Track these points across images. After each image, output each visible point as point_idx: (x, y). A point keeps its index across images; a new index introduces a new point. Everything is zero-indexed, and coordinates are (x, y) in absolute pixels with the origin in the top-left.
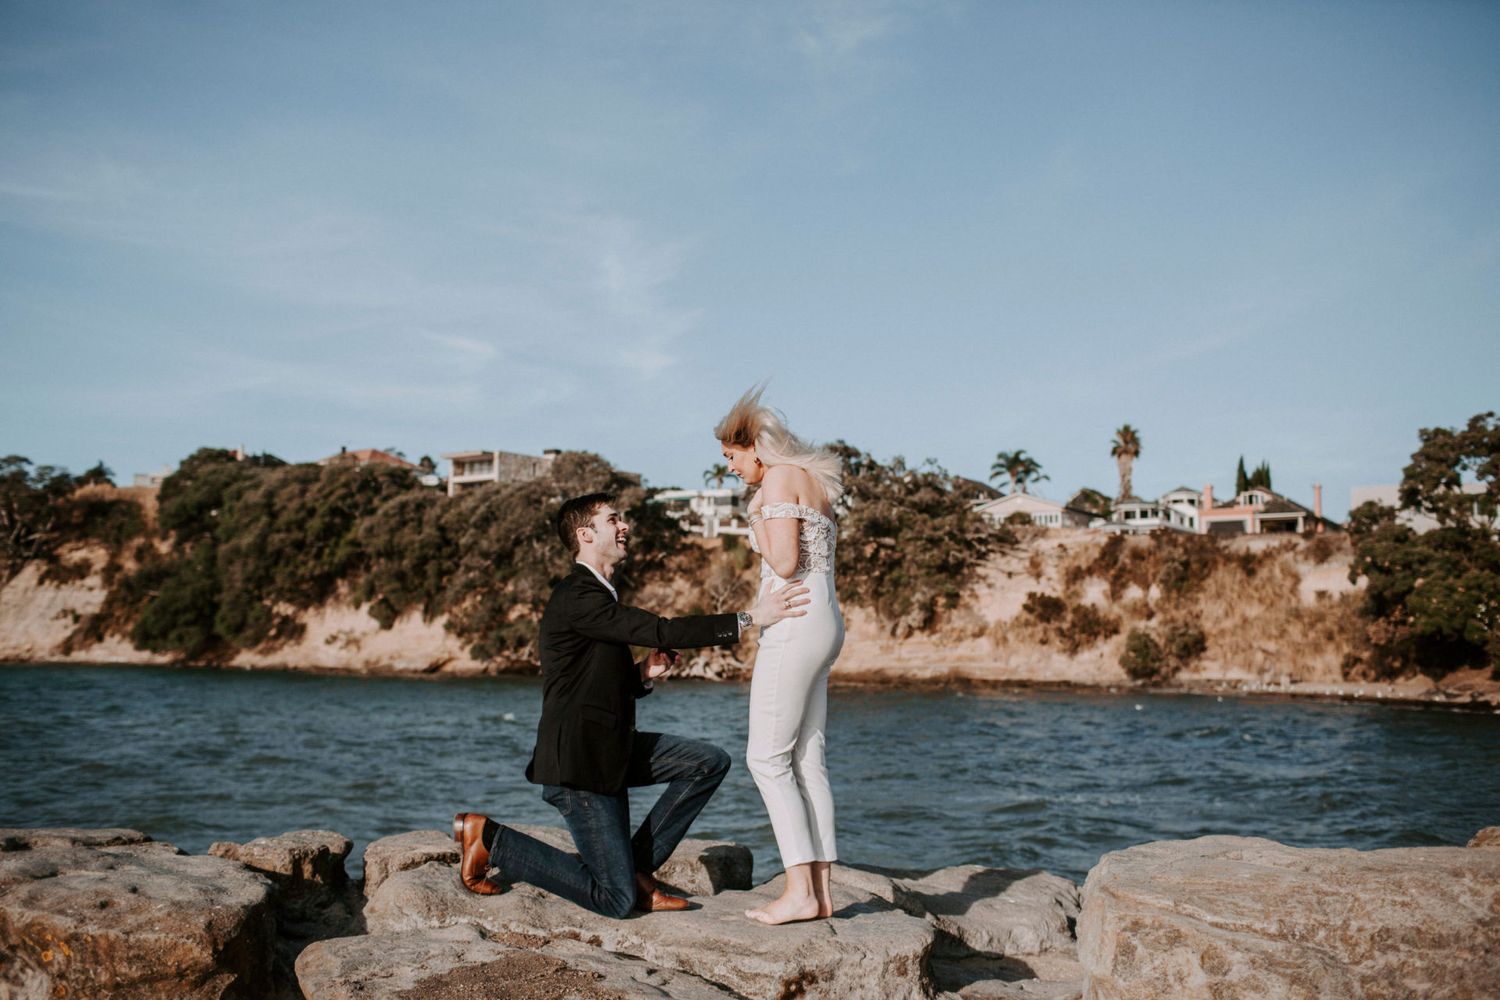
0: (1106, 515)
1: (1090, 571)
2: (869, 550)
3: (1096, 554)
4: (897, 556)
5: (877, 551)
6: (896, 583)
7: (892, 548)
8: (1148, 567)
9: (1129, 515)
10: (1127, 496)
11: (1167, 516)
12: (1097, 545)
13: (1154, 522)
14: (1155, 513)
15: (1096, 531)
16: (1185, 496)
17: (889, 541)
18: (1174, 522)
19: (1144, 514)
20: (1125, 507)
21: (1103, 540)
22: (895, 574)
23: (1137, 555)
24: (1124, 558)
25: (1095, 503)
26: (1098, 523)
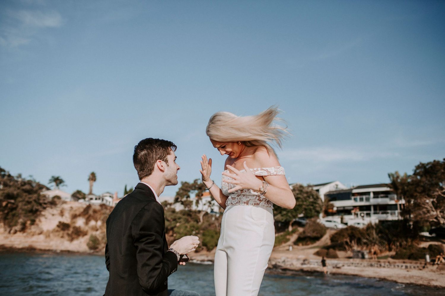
0: (84, 198)
1: (80, 215)
2: (4, 204)
3: (82, 210)
4: (14, 206)
5: (7, 205)
6: (14, 215)
7: (13, 204)
8: (98, 215)
9: (91, 199)
10: (91, 193)
11: (103, 200)
12: (82, 208)
13: (99, 202)
14: (99, 199)
15: (81, 203)
16: (108, 195)
17: (12, 201)
18: (104, 202)
19: (96, 199)
20: (91, 196)
21: (85, 206)
22: (14, 212)
23: (95, 211)
24: (91, 212)
25: (80, 195)
26: (81, 201)
